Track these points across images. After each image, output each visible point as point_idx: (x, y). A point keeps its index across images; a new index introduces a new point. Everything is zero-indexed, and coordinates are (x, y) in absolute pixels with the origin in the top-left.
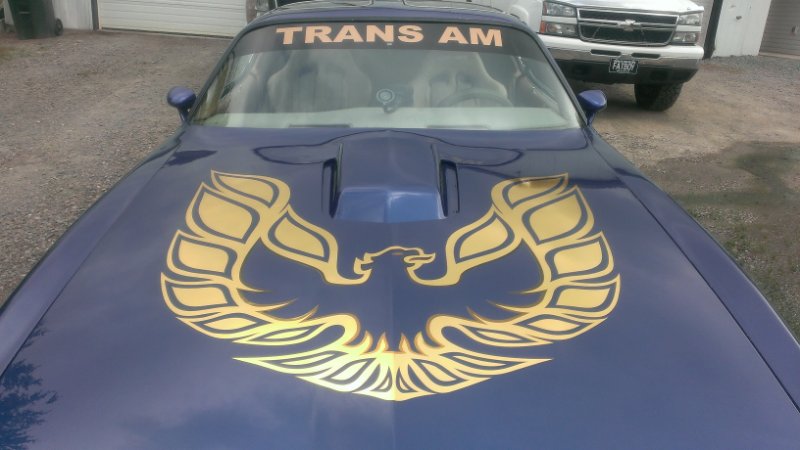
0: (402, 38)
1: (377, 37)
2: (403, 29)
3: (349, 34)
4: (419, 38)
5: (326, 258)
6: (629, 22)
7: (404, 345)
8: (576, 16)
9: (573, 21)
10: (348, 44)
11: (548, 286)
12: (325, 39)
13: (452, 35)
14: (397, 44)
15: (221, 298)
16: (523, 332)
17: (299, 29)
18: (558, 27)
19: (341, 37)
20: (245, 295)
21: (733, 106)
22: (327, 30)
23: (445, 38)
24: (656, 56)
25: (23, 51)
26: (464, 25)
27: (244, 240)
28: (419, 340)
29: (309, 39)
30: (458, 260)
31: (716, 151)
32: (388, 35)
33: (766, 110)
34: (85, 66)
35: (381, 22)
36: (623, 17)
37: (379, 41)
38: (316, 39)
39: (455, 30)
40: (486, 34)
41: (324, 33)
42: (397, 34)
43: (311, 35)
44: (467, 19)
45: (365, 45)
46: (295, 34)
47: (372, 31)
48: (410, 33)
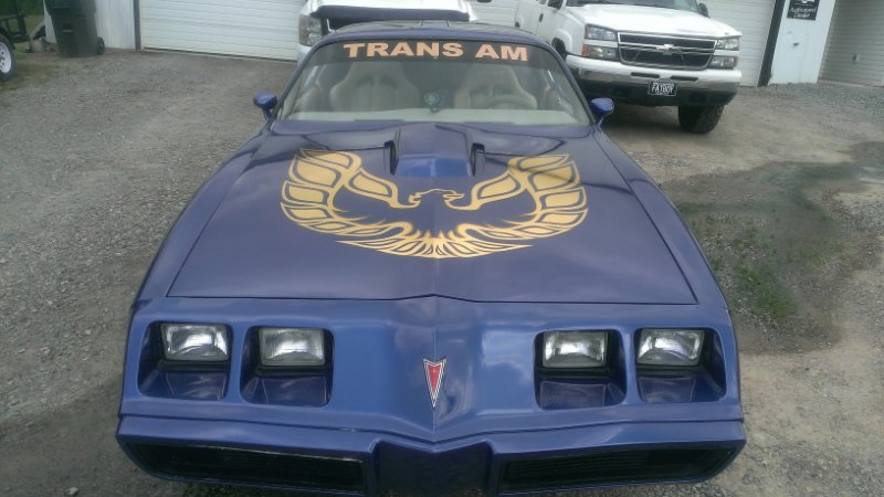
0: (445, 53)
1: (425, 52)
2: (447, 46)
3: (402, 49)
4: (459, 53)
5: (390, 195)
6: (667, 46)
7: (441, 235)
8: (616, 40)
9: (615, 45)
10: (402, 57)
11: (538, 212)
12: (383, 53)
13: (487, 51)
14: (442, 58)
15: (322, 215)
16: (518, 233)
17: (362, 45)
18: (600, 50)
19: (395, 52)
20: (337, 213)
21: (777, 130)
22: (385, 46)
23: (481, 54)
24: (694, 79)
25: (68, 68)
26: (496, 43)
27: (333, 186)
28: (451, 234)
29: (371, 52)
30: (479, 197)
31: (748, 169)
32: (434, 51)
33: (809, 135)
34: (133, 84)
35: (429, 41)
36: (661, 41)
37: (427, 56)
38: (376, 53)
39: (489, 47)
40: (514, 51)
41: (383, 49)
42: (441, 49)
43: (371, 50)
44: (499, 38)
45: (416, 58)
46: (359, 49)
47: (421, 48)
48: (452, 49)
